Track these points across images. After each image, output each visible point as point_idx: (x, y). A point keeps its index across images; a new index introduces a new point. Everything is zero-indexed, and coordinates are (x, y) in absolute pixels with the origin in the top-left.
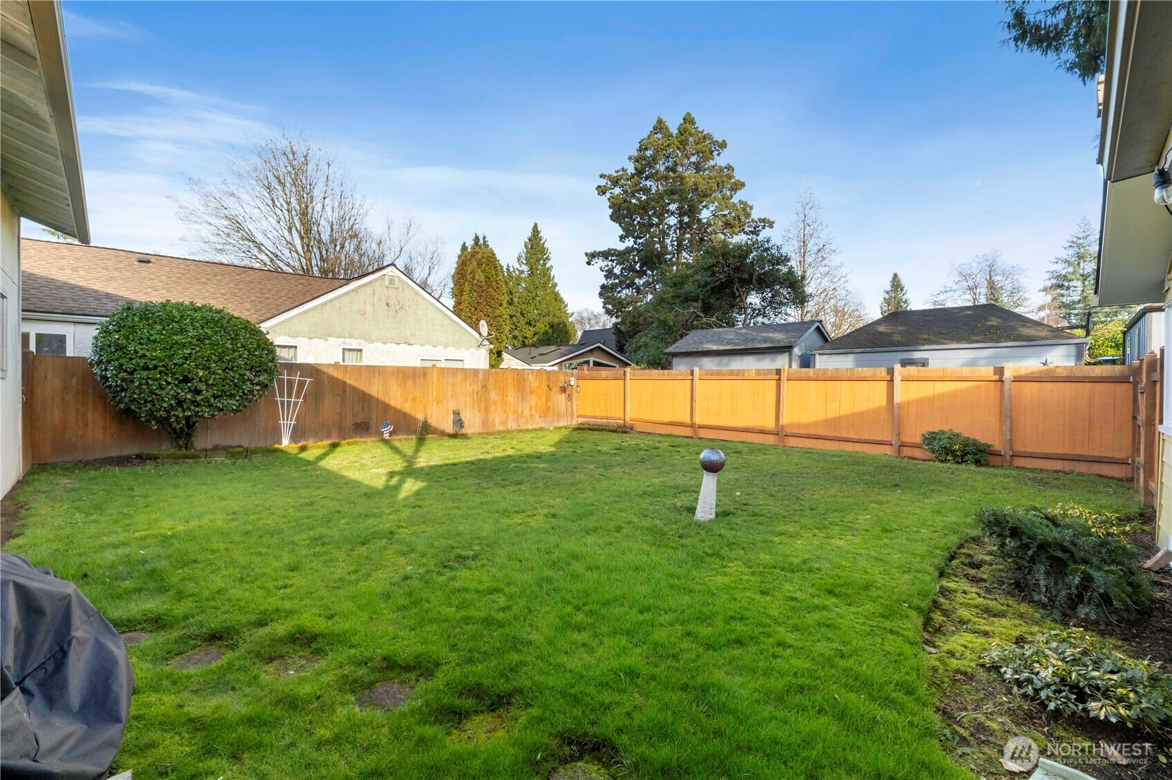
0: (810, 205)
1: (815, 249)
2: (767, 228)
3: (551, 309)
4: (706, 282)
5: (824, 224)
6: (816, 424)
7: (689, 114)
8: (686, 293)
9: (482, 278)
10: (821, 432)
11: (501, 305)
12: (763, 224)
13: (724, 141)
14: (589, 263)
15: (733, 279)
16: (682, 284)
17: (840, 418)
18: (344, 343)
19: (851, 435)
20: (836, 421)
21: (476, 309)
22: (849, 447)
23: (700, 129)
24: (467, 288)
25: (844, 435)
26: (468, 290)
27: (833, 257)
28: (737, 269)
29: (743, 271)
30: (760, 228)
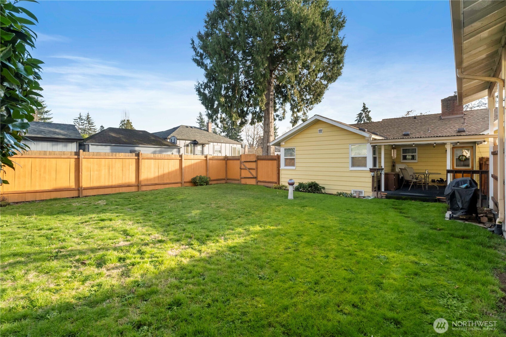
6: (154, 178)
10: (157, 182)
17: (164, 175)
19: (168, 181)
20: (163, 176)
22: (167, 186)
25: (166, 182)
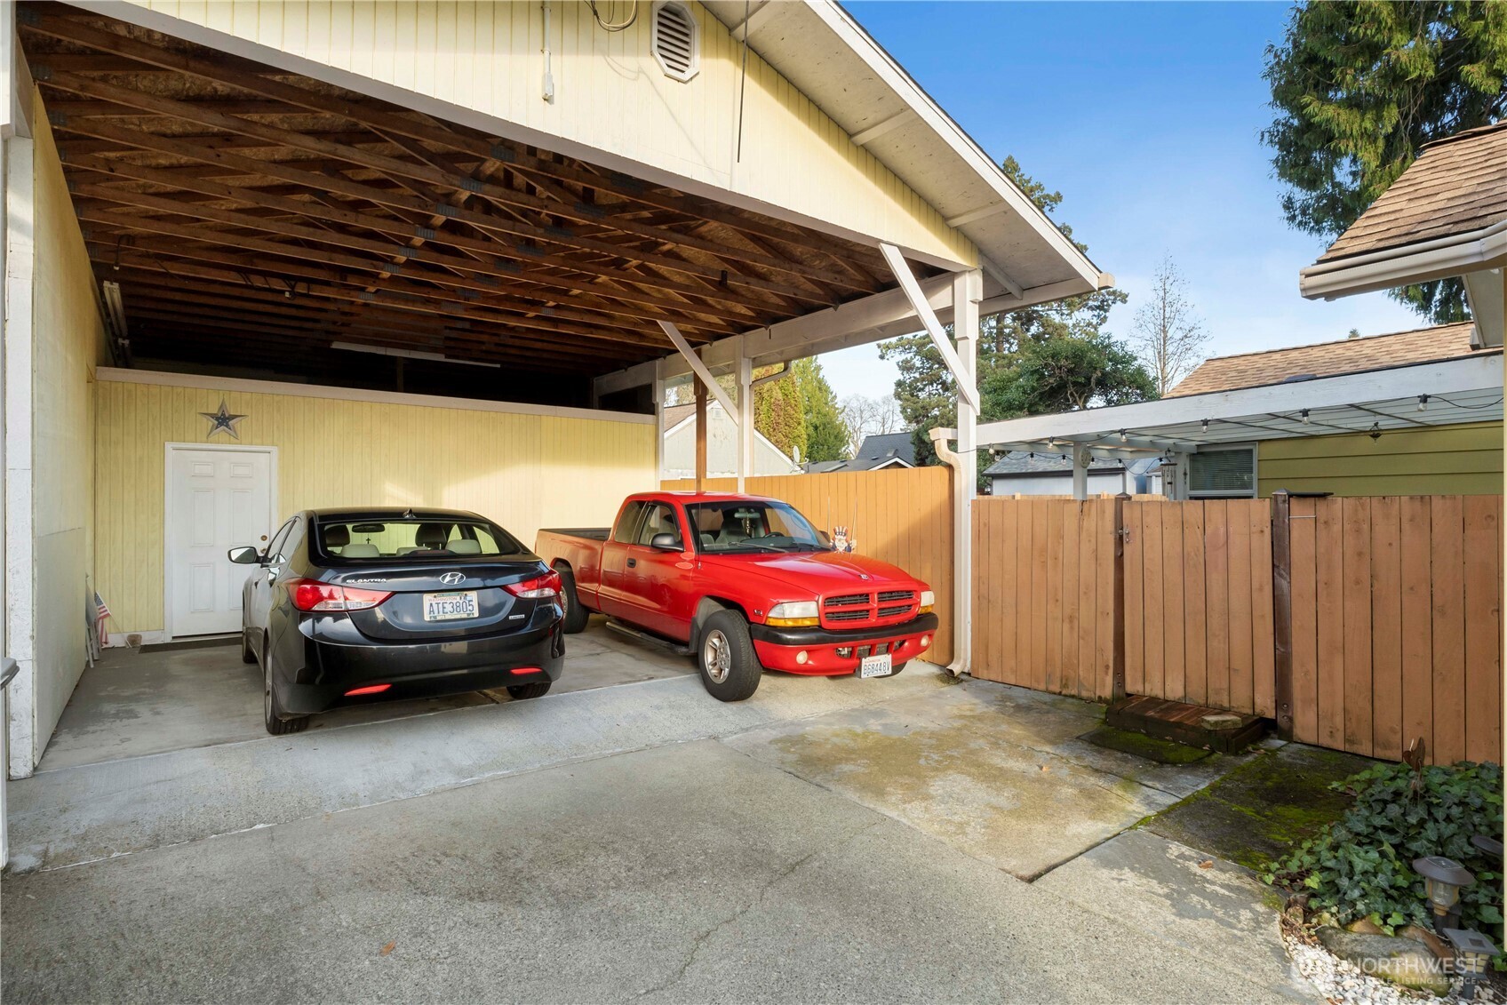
0: (1171, 280)
1: (1179, 335)
2: (1119, 303)
3: (814, 404)
4: (1033, 387)
5: (1189, 304)
7: (1010, 158)
8: (1008, 401)
9: (780, 396)
11: (799, 424)
12: (1112, 297)
13: (1058, 194)
14: (882, 357)
15: (1066, 383)
16: (1003, 389)
18: (682, 473)
21: (775, 429)
23: (1025, 177)
24: (764, 407)
26: (766, 410)
27: (1201, 344)
28: (1071, 371)
29: (1078, 374)
30: (1110, 302)
